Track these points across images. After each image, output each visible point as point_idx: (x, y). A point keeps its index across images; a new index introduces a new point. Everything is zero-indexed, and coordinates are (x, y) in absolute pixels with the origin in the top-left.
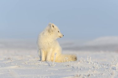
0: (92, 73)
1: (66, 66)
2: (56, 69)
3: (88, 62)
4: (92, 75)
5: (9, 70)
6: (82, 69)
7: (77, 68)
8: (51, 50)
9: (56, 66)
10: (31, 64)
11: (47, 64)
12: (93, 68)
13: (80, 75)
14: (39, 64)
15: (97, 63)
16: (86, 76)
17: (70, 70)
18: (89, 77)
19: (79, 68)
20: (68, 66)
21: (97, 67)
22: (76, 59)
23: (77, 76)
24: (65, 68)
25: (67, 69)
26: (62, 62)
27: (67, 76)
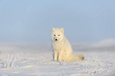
0: (98, 70)
1: (75, 65)
2: (66, 68)
3: (94, 61)
4: (98, 72)
5: (26, 69)
6: (89, 67)
7: (85, 66)
8: (62, 51)
9: (66, 64)
10: (45, 63)
11: (58, 63)
12: (98, 66)
13: (87, 72)
14: (52, 63)
15: (102, 62)
16: (92, 73)
17: (78, 68)
18: (96, 73)
19: (86, 66)
20: (77, 64)
21: (102, 65)
22: (83, 58)
23: (85, 73)
24: (74, 66)
25: (76, 67)
26: (71, 61)
27: (76, 73)
